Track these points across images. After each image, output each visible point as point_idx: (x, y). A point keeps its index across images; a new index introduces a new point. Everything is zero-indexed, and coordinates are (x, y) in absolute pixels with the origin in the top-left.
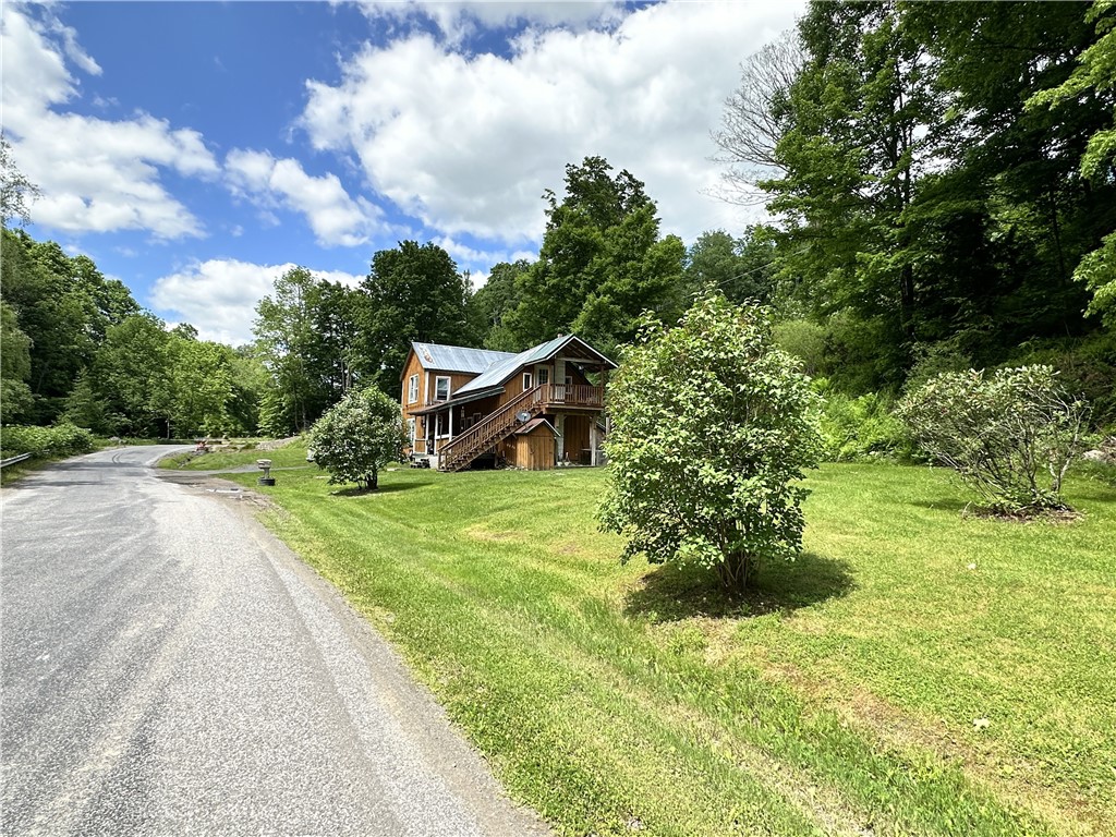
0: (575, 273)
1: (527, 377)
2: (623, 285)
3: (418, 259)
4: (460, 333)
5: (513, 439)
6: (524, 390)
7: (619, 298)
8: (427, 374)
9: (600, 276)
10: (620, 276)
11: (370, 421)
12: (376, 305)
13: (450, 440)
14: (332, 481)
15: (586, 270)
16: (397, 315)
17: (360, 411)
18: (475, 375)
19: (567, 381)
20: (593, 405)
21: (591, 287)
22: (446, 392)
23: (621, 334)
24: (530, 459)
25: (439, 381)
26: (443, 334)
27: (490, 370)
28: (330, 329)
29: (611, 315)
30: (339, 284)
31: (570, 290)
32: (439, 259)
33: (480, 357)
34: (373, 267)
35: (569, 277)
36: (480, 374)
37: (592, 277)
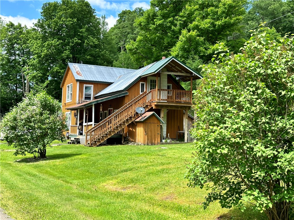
0: (173, 17)
1: (143, 85)
2: (205, 24)
3: (71, 8)
4: (99, 57)
5: (134, 125)
6: (141, 93)
7: (203, 32)
8: (78, 84)
9: (190, 17)
10: (203, 18)
11: (41, 114)
12: (44, 38)
13: (93, 126)
14: (17, 153)
15: (181, 14)
16: (58, 45)
17: (35, 107)
18: (109, 84)
19: (169, 87)
20: (185, 103)
21: (184, 25)
22: (90, 95)
23: (203, 56)
24: (144, 138)
25: (86, 88)
26: (88, 57)
27: (119, 81)
28: (15, 54)
29: (198, 44)
30: (20, 25)
31: (170, 27)
32: (85, 8)
33: (112, 72)
34: (42, 13)
35: (170, 19)
36: (112, 83)
37: (185, 18)
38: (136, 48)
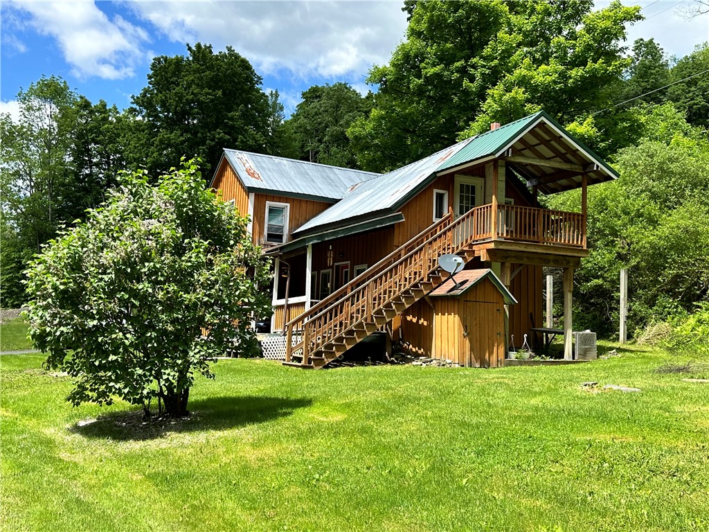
0: (467, 59)
1: (440, 197)
2: (544, 75)
6: (437, 221)
10: (537, 62)
13: (308, 308)
18: (329, 203)
20: (570, 247)
21: (493, 77)
22: (281, 228)
24: (462, 346)
25: (272, 210)
27: (349, 197)
30: (103, 105)
31: (459, 83)
33: (332, 176)
35: (458, 64)
36: (336, 201)
37: (496, 62)
38: (370, 134)
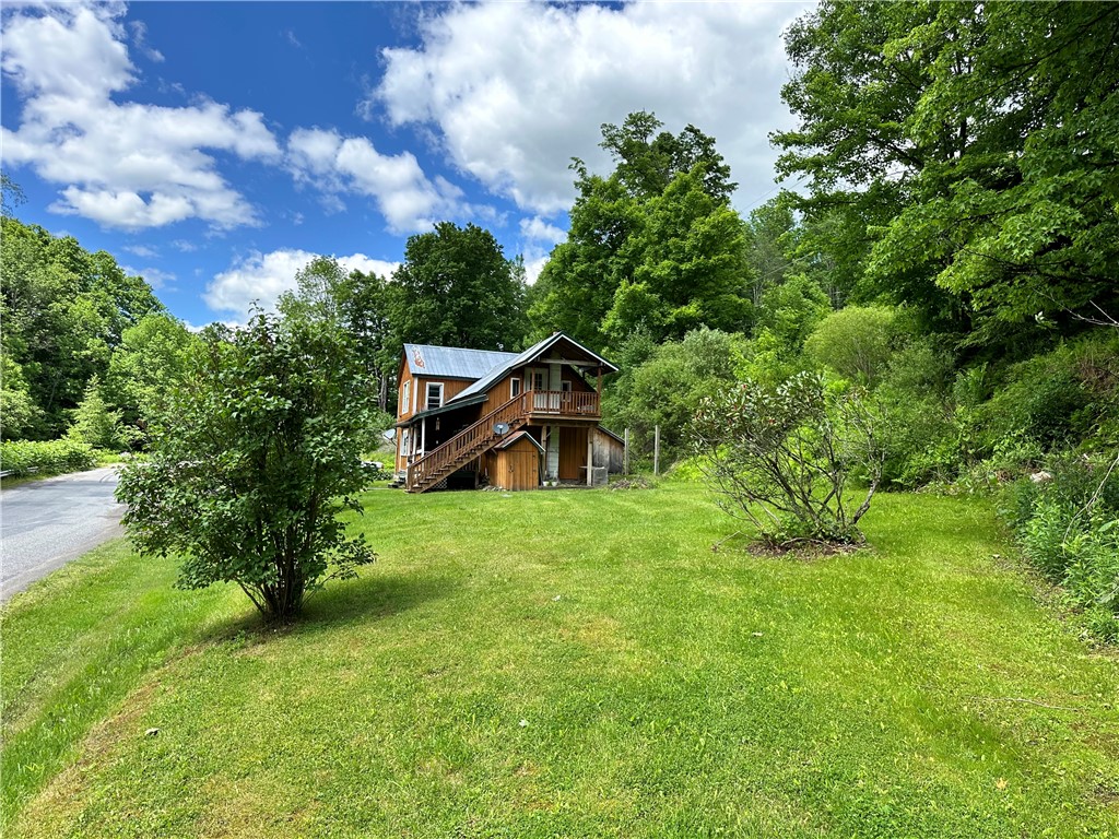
0: (607, 257)
1: (516, 382)
2: (663, 269)
3: (455, 243)
6: (512, 398)
7: (657, 285)
8: (416, 381)
9: (637, 256)
12: (411, 298)
13: (422, 456)
15: (619, 252)
16: (433, 310)
19: (565, 387)
20: (587, 415)
22: (438, 401)
23: (658, 327)
24: (509, 478)
25: (431, 388)
27: (489, 375)
28: (364, 327)
29: (648, 306)
30: (373, 275)
31: (601, 276)
32: (481, 242)
33: (483, 359)
34: (406, 254)
35: (599, 262)
36: (478, 379)
37: (626, 260)
38: (544, 315)
